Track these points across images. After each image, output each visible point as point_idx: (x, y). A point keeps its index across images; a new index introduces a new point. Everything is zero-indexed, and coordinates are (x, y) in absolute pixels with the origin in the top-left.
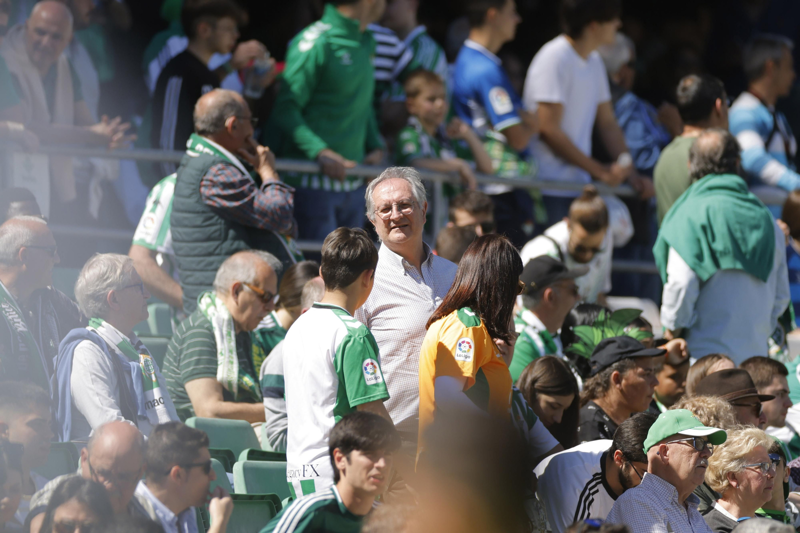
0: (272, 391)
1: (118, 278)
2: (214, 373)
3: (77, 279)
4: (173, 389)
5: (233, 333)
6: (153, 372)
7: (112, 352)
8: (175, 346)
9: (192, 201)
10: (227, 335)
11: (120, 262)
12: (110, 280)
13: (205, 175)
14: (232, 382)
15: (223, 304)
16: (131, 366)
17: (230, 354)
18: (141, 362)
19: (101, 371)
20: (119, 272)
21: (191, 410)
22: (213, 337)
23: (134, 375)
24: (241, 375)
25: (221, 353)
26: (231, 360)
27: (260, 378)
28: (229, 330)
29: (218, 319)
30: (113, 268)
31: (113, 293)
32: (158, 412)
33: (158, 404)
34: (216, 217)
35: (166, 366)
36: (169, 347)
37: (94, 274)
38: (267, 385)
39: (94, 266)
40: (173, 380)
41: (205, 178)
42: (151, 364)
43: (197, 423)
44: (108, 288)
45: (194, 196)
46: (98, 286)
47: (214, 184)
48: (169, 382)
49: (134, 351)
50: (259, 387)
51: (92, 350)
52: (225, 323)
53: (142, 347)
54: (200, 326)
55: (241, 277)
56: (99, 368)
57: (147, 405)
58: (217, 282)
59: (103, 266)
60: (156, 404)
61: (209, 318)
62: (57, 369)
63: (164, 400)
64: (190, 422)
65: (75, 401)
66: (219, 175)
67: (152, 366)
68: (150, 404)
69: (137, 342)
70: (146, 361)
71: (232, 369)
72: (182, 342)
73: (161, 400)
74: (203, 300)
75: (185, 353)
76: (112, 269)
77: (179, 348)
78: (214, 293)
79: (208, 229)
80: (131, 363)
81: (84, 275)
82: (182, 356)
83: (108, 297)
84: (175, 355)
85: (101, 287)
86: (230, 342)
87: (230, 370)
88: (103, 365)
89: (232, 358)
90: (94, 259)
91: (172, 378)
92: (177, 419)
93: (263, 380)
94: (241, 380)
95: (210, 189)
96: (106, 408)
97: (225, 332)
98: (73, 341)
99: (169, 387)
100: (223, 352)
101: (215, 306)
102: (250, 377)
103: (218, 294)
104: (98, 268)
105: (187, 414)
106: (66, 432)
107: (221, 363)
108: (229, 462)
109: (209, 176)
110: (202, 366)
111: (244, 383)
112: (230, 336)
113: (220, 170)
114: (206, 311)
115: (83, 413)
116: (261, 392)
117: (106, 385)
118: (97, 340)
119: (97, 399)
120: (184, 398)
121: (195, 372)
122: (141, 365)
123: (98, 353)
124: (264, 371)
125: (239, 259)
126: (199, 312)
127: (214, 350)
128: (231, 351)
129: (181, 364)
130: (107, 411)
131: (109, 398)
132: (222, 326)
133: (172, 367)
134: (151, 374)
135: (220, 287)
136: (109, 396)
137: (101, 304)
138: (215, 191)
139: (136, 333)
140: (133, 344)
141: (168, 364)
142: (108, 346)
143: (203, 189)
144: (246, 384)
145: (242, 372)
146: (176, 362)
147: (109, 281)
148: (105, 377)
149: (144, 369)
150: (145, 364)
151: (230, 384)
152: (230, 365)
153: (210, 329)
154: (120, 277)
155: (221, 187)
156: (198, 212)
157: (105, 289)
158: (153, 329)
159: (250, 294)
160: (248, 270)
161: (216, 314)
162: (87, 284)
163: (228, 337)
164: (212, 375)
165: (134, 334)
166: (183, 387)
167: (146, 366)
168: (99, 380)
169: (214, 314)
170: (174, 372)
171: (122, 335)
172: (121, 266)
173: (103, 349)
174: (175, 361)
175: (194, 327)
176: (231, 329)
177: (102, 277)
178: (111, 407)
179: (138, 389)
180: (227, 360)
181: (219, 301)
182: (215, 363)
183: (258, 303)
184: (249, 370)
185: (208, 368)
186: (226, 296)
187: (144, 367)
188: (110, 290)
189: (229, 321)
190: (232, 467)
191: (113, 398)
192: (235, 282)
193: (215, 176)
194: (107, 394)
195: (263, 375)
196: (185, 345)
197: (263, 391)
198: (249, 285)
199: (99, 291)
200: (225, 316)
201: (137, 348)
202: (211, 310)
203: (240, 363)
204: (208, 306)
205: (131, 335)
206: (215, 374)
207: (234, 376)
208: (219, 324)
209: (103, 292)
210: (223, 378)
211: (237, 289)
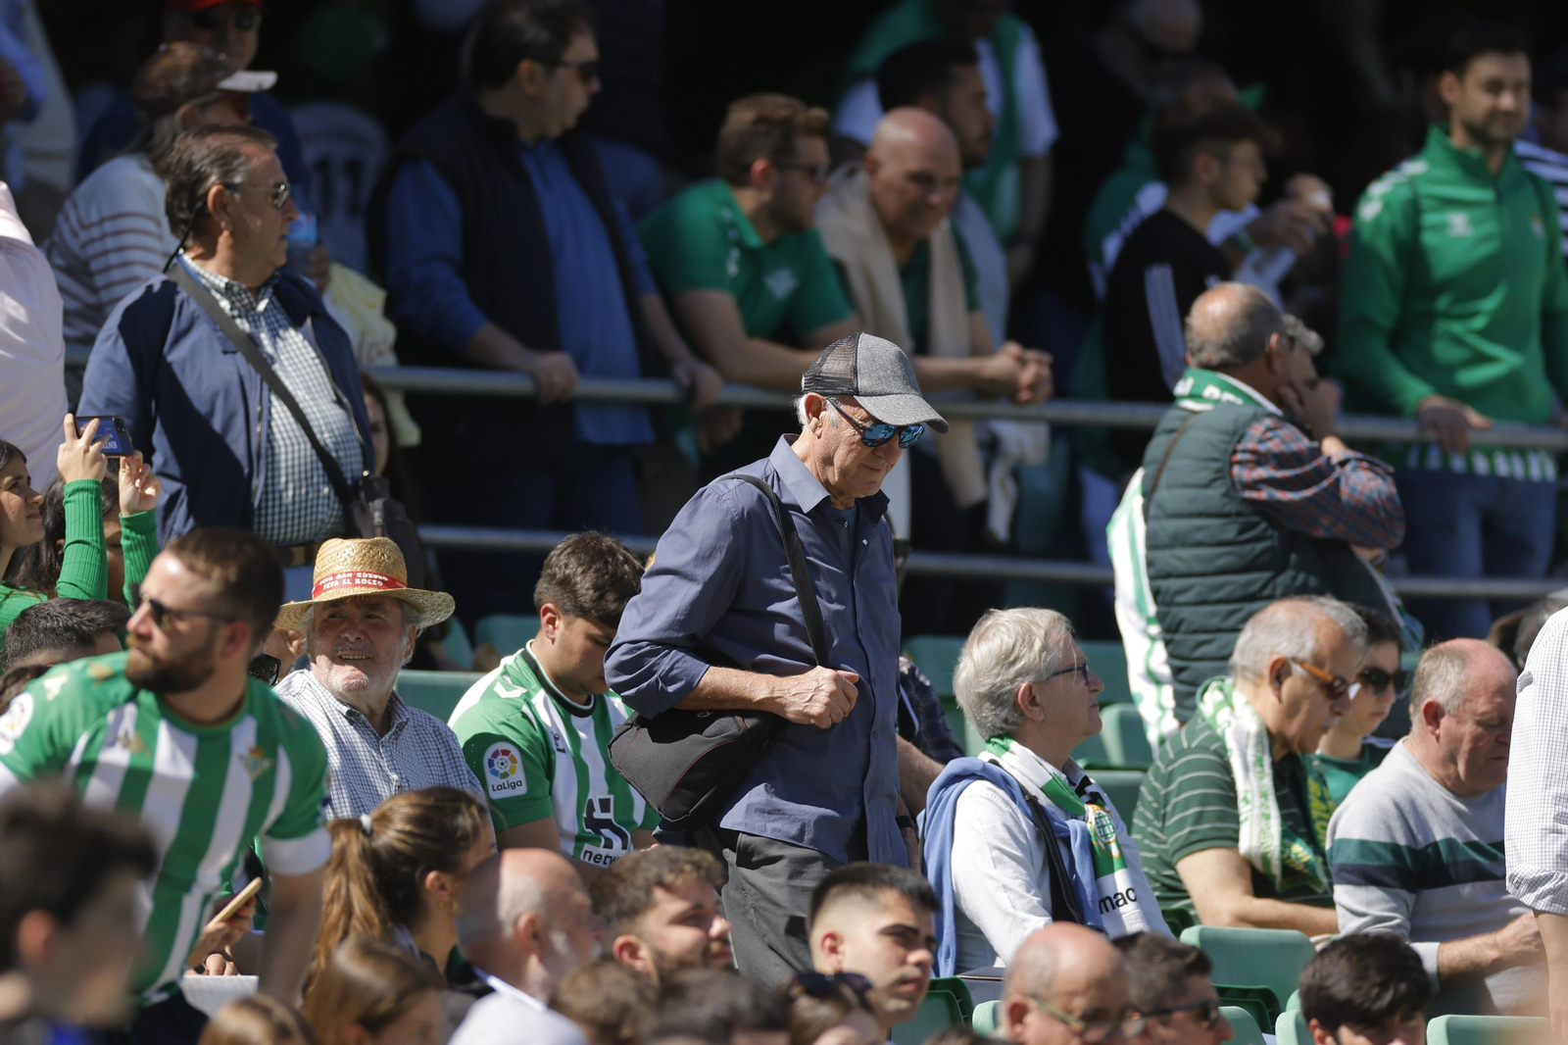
0: (1351, 872)
1: (1038, 659)
2: (1233, 839)
3: (957, 662)
4: (1153, 872)
5: (1267, 760)
6: (1112, 838)
7: (1032, 801)
8: (1155, 788)
9: (1215, 493)
10: (1255, 763)
11: (1038, 625)
12: (1023, 663)
13: (1239, 442)
14: (1269, 855)
15: (1247, 703)
16: (1071, 829)
17: (1263, 800)
18: (1090, 820)
19: (1012, 842)
20: (1038, 645)
21: (1192, 912)
22: (1227, 768)
23: (1076, 845)
24: (1287, 841)
25: (1245, 799)
26: (1267, 812)
27: (1327, 846)
28: (1259, 755)
29: (1237, 732)
30: (1027, 637)
31: (1030, 688)
32: (1124, 917)
33: (1125, 903)
34: (1263, 525)
35: (1139, 827)
36: (1143, 789)
37: (990, 652)
38: (1339, 859)
39: (990, 636)
40: (1154, 855)
41: (1240, 447)
42: (1109, 822)
43: (1202, 937)
44: (1019, 679)
45: (1219, 483)
46: (998, 675)
47: (1260, 459)
48: (1145, 858)
49: (1074, 798)
50: (1325, 863)
51: (991, 801)
52: (1252, 741)
53: (1089, 789)
54: (1201, 748)
55: (1285, 648)
56: (1006, 835)
57: (1102, 904)
58: (1236, 658)
59: (1006, 637)
60: (1121, 902)
61: (1219, 731)
62: (924, 840)
63: (1136, 894)
64: (1189, 936)
65: (962, 901)
66: (1269, 439)
67: (1111, 827)
68: (1108, 902)
69: (1080, 780)
70: (1099, 818)
71: (1269, 828)
72: (1168, 780)
73: (1131, 893)
74: (1207, 696)
75: (1173, 801)
76: (1024, 641)
77: (1163, 792)
78: (1229, 681)
79: (1248, 547)
80: (1067, 822)
81: (971, 655)
82: (1169, 808)
83: (1019, 696)
84: (1155, 805)
85: (1005, 677)
86: (1262, 779)
87: (1263, 832)
88: (1015, 830)
89: (1268, 808)
90: (989, 623)
91: (1152, 850)
92: (1165, 930)
93: (1331, 848)
94: (1287, 851)
95: (1252, 469)
96: (1022, 914)
97: (1251, 759)
98: (954, 783)
99: (1146, 869)
100: (1249, 797)
101: (1232, 707)
102: (1304, 844)
103: (1240, 681)
104: (997, 641)
105: (1182, 920)
106: (946, 962)
107: (1246, 819)
108: (1267, 1012)
109: (1249, 444)
110: (1206, 826)
111: (1293, 856)
112: (1262, 766)
113: (1269, 429)
114: (1214, 717)
115: (977, 924)
116: (1328, 874)
117: (1021, 869)
118: (1003, 782)
119: (1003, 898)
120: (1174, 889)
121: (1195, 837)
122: (1089, 825)
123: (1004, 806)
124: (1334, 833)
125: (1280, 613)
126: (1200, 720)
127: (1232, 794)
128: (1264, 795)
129: (1169, 823)
130: (1024, 920)
131: (1027, 895)
132: (1246, 746)
133: (1150, 829)
134: (1109, 843)
135: (1244, 668)
136: (1028, 891)
137: (1006, 710)
138: (1262, 472)
139: (1081, 764)
140: (1071, 783)
141: (1142, 824)
142: (1024, 791)
143: (1236, 470)
144: (1299, 859)
145: (1288, 835)
146: (1158, 820)
147: (1019, 665)
148: (1018, 853)
149: (1095, 834)
150: (1097, 823)
151: (1265, 859)
152: (1264, 822)
153: (1222, 754)
154: (1040, 657)
155: (1273, 462)
156: (1227, 515)
157: (1012, 681)
158: (1115, 754)
159: (1305, 682)
160: (1301, 635)
161: (1234, 723)
162: (977, 674)
163: (1258, 769)
164: (1229, 843)
165: (1077, 766)
166: (1172, 867)
167: (1099, 828)
168: (1006, 859)
169: (1229, 724)
170: (1155, 838)
171: (1050, 768)
172: (1043, 633)
173: (1014, 798)
174: (1157, 816)
175: (1190, 751)
176: (1263, 752)
177: (1007, 659)
178: (1032, 911)
179: (1084, 872)
180: (1256, 811)
181: (1239, 698)
182: (1235, 819)
183: (1321, 698)
184: (1303, 830)
185: (1219, 829)
186: (1257, 686)
187: (1094, 829)
188: (1023, 682)
189: (1259, 736)
190: (1274, 1023)
191: (1035, 895)
192: (1275, 657)
193: (1261, 441)
194: (1024, 888)
195: (1333, 840)
196: (1173, 786)
197: (1333, 870)
198: (1302, 663)
199: (1002, 686)
200: (1252, 726)
201: (1080, 791)
202: (1223, 716)
203: (1284, 818)
204: (1218, 707)
205: (1067, 768)
206: (1236, 840)
207: (1272, 842)
208: (1238, 742)
209: (1008, 688)
210: (1250, 848)
211: (1279, 672)
